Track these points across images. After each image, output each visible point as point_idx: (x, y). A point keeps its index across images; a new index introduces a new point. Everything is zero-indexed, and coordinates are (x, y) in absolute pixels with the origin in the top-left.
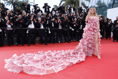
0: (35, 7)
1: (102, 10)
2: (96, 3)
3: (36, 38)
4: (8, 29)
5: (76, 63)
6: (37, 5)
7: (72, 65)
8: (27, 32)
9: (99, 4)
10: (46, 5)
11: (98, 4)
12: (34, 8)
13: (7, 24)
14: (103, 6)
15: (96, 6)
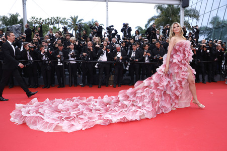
0: (109, 29)
1: (222, 33)
2: (210, 21)
3: (110, 76)
4: (71, 62)
5: (118, 121)
6: (113, 26)
7: (108, 123)
8: (96, 67)
9: (216, 23)
10: (125, 25)
11: (212, 23)
12: (108, 32)
13: (69, 55)
14: (223, 27)
15: (210, 26)
